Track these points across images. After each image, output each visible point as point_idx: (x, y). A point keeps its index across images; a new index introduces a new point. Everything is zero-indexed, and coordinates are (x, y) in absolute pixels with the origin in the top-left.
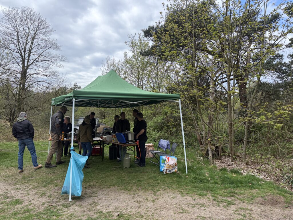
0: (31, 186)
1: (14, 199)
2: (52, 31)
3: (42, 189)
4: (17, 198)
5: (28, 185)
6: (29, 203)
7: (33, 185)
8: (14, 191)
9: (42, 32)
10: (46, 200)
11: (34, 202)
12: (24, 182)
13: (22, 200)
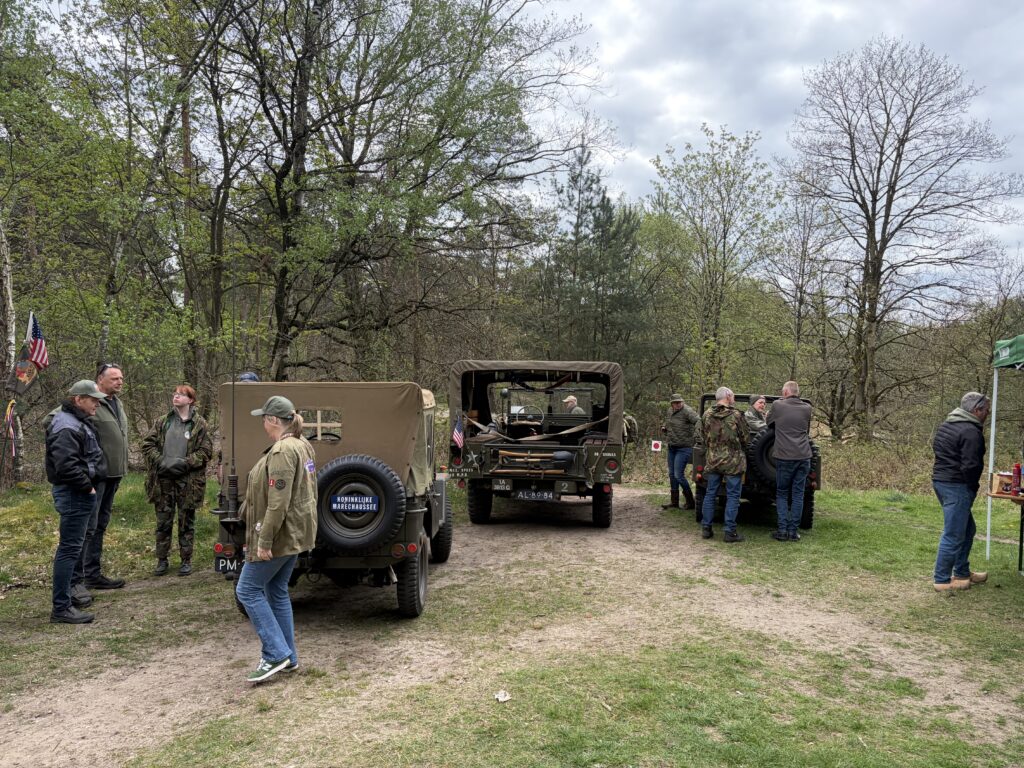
0: (945, 648)
1: (894, 674)
2: (971, 93)
3: (985, 667)
4: (901, 674)
5: (933, 641)
6: (948, 702)
7: (951, 646)
8: (889, 650)
9: (935, 108)
10: (1007, 710)
11: (965, 704)
12: (915, 627)
13: (920, 685)
